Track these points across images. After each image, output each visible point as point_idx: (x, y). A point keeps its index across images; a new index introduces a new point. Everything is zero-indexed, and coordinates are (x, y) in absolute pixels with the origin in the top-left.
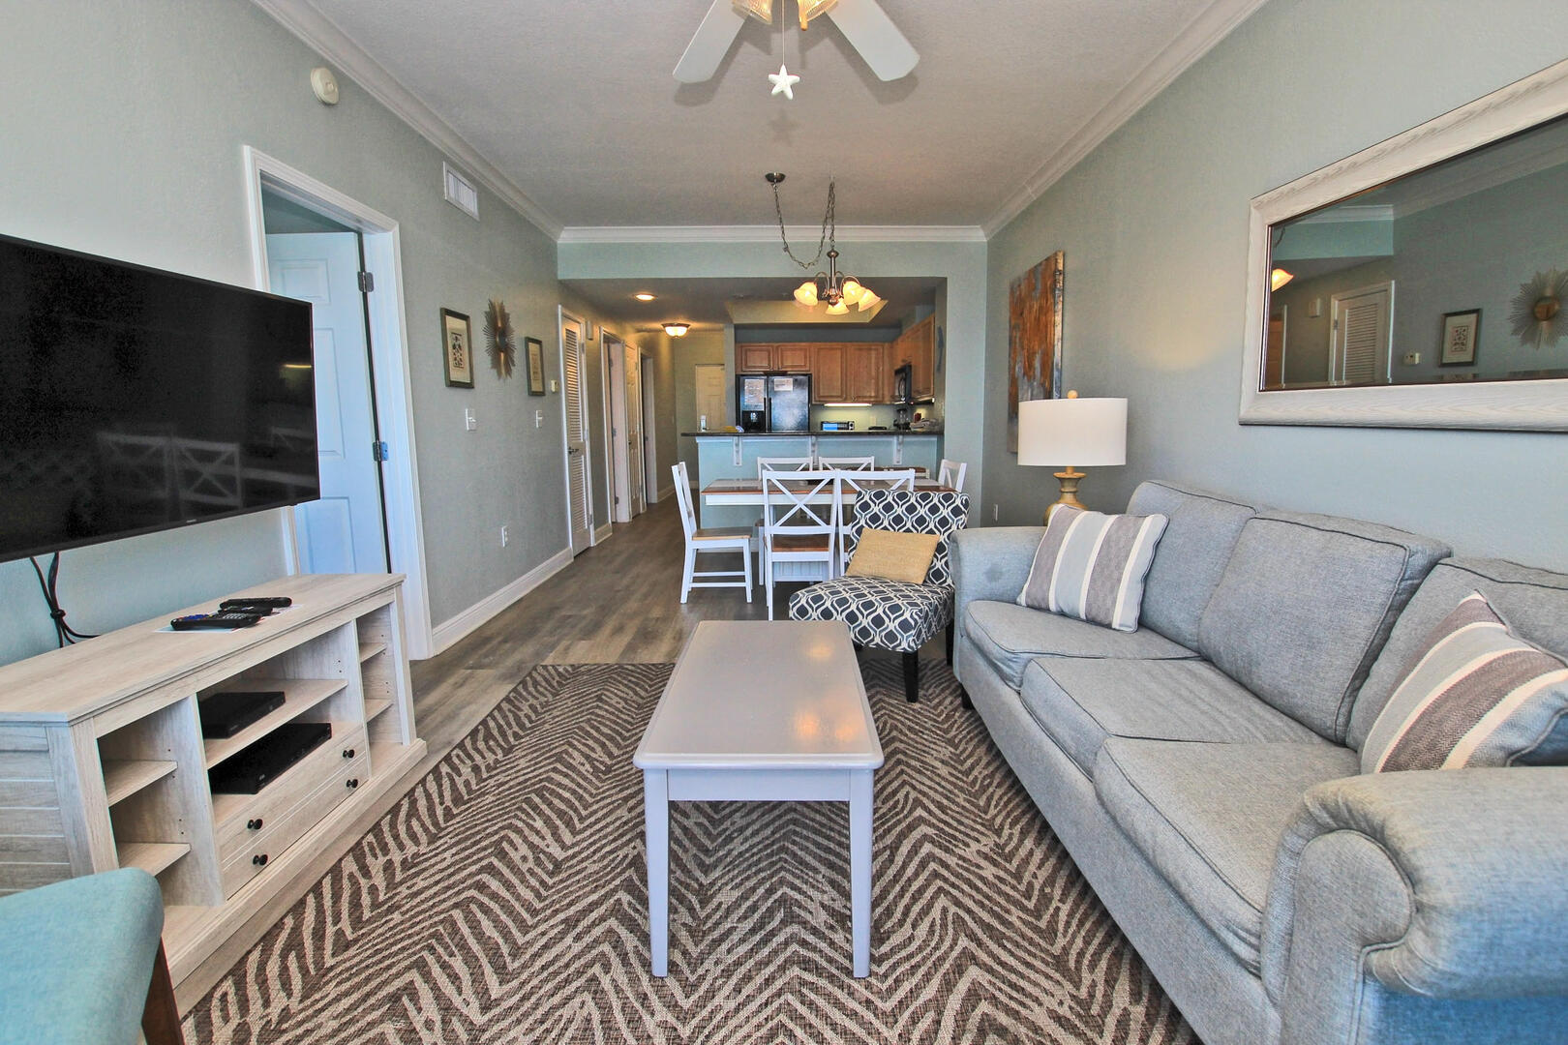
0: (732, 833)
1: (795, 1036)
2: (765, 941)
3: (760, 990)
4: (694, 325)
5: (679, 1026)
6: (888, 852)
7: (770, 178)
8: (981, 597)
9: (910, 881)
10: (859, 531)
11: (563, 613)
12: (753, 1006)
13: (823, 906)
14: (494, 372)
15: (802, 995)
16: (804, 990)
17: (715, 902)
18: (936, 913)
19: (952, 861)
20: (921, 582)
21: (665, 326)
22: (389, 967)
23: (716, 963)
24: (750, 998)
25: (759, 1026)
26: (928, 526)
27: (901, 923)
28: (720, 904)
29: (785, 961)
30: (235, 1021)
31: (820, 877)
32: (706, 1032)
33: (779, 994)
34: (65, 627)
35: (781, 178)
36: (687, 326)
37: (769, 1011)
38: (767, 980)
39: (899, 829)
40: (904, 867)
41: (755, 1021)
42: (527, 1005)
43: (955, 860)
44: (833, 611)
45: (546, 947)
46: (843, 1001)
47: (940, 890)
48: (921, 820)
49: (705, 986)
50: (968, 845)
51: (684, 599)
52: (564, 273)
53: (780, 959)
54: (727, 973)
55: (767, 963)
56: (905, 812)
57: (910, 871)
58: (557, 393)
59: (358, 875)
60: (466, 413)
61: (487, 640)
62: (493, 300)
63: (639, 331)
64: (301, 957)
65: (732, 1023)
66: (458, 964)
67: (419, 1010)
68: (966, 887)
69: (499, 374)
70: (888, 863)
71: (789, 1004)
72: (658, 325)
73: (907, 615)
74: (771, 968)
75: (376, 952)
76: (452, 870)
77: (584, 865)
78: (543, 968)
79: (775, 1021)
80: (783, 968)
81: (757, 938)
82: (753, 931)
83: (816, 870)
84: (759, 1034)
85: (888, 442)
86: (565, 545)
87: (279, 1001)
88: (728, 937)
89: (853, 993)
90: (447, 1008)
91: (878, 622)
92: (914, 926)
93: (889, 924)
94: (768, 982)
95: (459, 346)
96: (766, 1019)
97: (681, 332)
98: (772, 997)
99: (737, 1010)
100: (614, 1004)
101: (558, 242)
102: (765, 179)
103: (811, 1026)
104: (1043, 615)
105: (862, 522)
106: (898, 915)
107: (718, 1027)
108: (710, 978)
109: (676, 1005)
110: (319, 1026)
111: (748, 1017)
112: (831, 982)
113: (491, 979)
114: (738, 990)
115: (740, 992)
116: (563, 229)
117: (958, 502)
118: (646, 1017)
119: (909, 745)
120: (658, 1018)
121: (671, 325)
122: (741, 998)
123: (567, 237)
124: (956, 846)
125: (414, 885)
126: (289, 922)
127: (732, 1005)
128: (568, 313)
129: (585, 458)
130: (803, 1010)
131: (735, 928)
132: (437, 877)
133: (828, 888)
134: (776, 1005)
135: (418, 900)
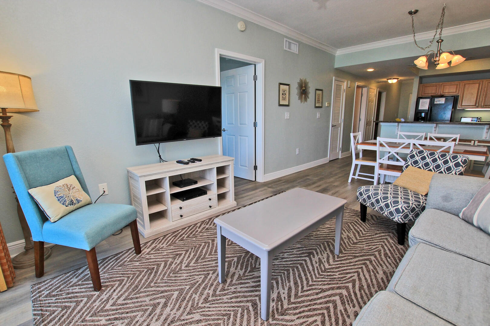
0: (279, 258)
1: (229, 320)
2: (252, 291)
3: (236, 302)
4: (400, 78)
5: (210, 297)
6: (320, 290)
7: (410, 13)
8: (437, 208)
9: (315, 304)
10: (407, 167)
11: (308, 178)
12: (229, 305)
13: (279, 293)
14: (300, 101)
15: (244, 312)
16: (245, 311)
17: (254, 273)
18: (311, 320)
19: (340, 307)
20: (424, 194)
21: (388, 79)
22: (183, 248)
23: (235, 288)
24: (232, 302)
25: (225, 310)
26: (440, 169)
27: (295, 314)
28: (254, 274)
29: (250, 300)
30: (156, 245)
31: (288, 284)
32: (214, 302)
33: (238, 307)
34: (161, 158)
35: (416, 12)
36: (398, 79)
37: (231, 309)
38: (240, 301)
39: (334, 286)
40: (319, 299)
41: (226, 308)
42: (193, 271)
43: (342, 308)
44: (371, 197)
45: (209, 261)
46: (251, 321)
47: (323, 314)
48: (347, 288)
49: (226, 292)
50: (354, 306)
51: (350, 181)
52: (337, 65)
53: (249, 299)
54: (234, 292)
55: (245, 297)
56: (344, 282)
57: (318, 301)
58: (329, 106)
59: (198, 227)
60: (286, 113)
61: (281, 180)
62: (301, 79)
63: (379, 82)
64: (175, 238)
65: (221, 305)
66: (192, 254)
67: (178, 259)
68: (333, 320)
69: (301, 102)
70: (315, 294)
71: (238, 311)
72: (385, 80)
73: (399, 207)
74: (245, 299)
75: (185, 244)
76: (212, 234)
77: (236, 247)
78: (204, 265)
79: (230, 312)
80: (248, 301)
81: (252, 289)
82: (253, 287)
83: (289, 282)
84: (223, 312)
85: (482, 128)
86: (327, 156)
87: (164, 245)
88: (245, 284)
89: (256, 322)
90: (181, 262)
91: (387, 206)
92: (298, 318)
93: (291, 312)
94: (240, 302)
95: (285, 94)
96: (229, 310)
97: (395, 81)
98: (236, 306)
99: (226, 303)
100: (206, 282)
101: (336, 55)
102: (408, 14)
103: (236, 320)
104: (468, 225)
105: (409, 163)
106: (297, 311)
107: (217, 303)
108: (229, 291)
109: (216, 292)
110: (164, 253)
111: (225, 306)
112: (254, 314)
113: (194, 261)
114: (231, 298)
115: (231, 299)
116: (337, 50)
117: (459, 160)
118: (207, 289)
119: (377, 259)
120: (209, 291)
121: (390, 79)
122: (229, 301)
123: (339, 53)
124: (349, 304)
125: (203, 234)
126: (180, 231)
127: (227, 301)
128: (338, 79)
129: (341, 128)
130: (239, 315)
131: (250, 283)
132: (208, 234)
133: (286, 289)
134: (235, 309)
135: (202, 237)
